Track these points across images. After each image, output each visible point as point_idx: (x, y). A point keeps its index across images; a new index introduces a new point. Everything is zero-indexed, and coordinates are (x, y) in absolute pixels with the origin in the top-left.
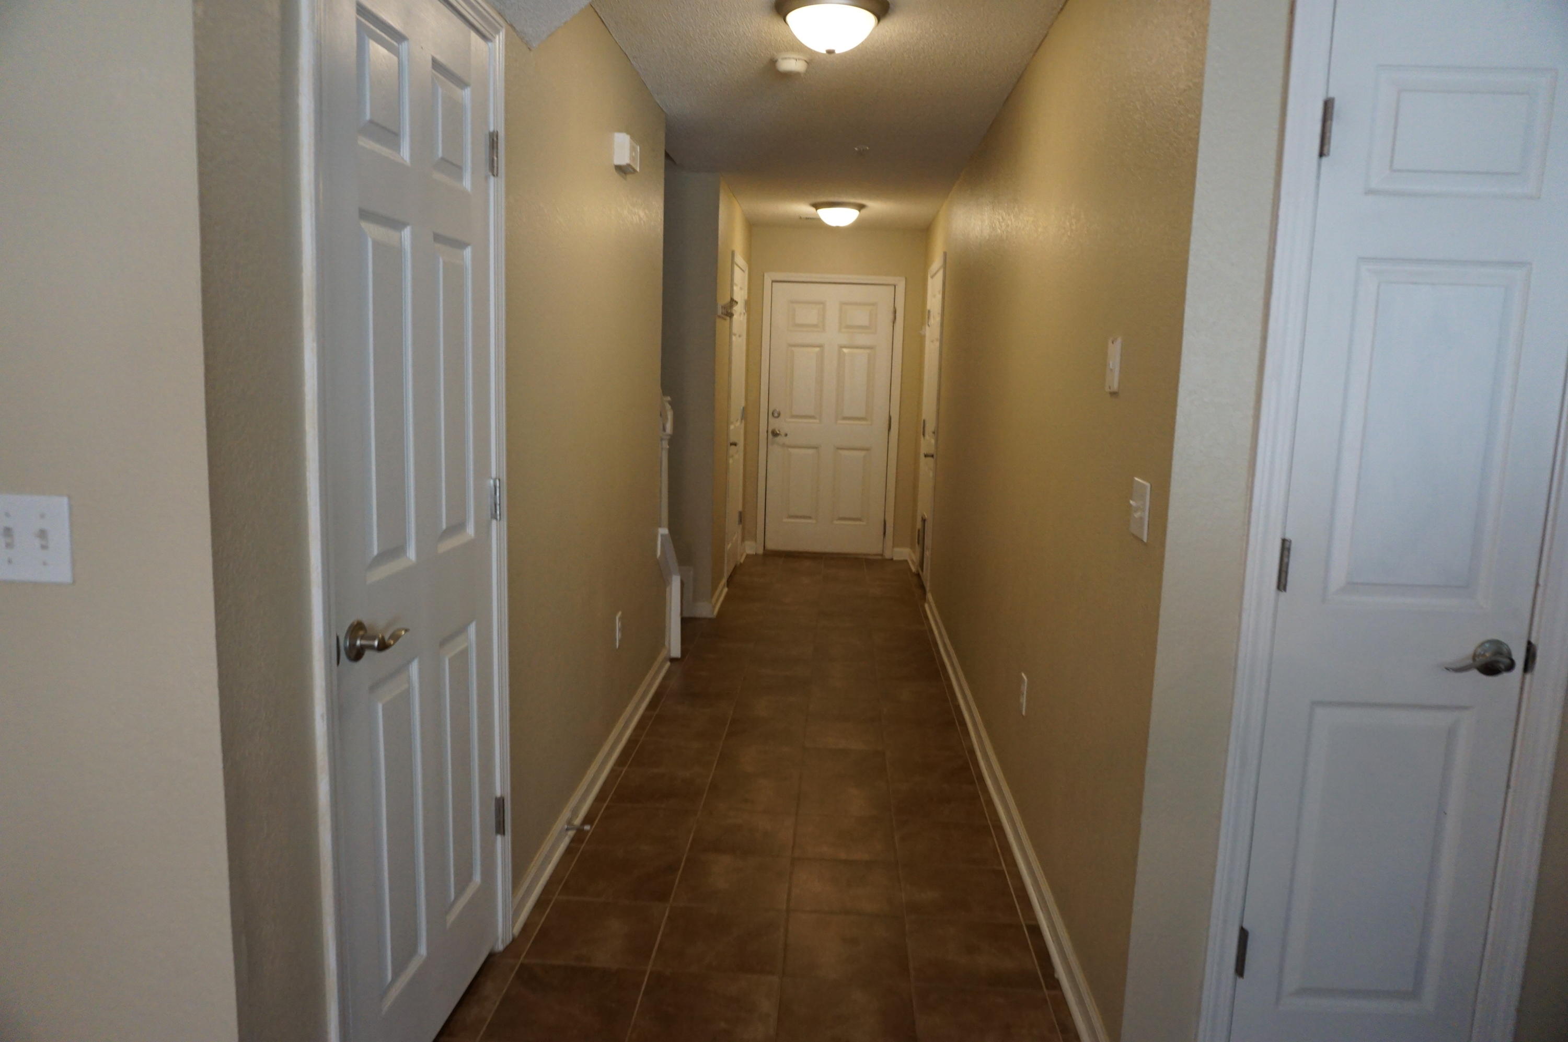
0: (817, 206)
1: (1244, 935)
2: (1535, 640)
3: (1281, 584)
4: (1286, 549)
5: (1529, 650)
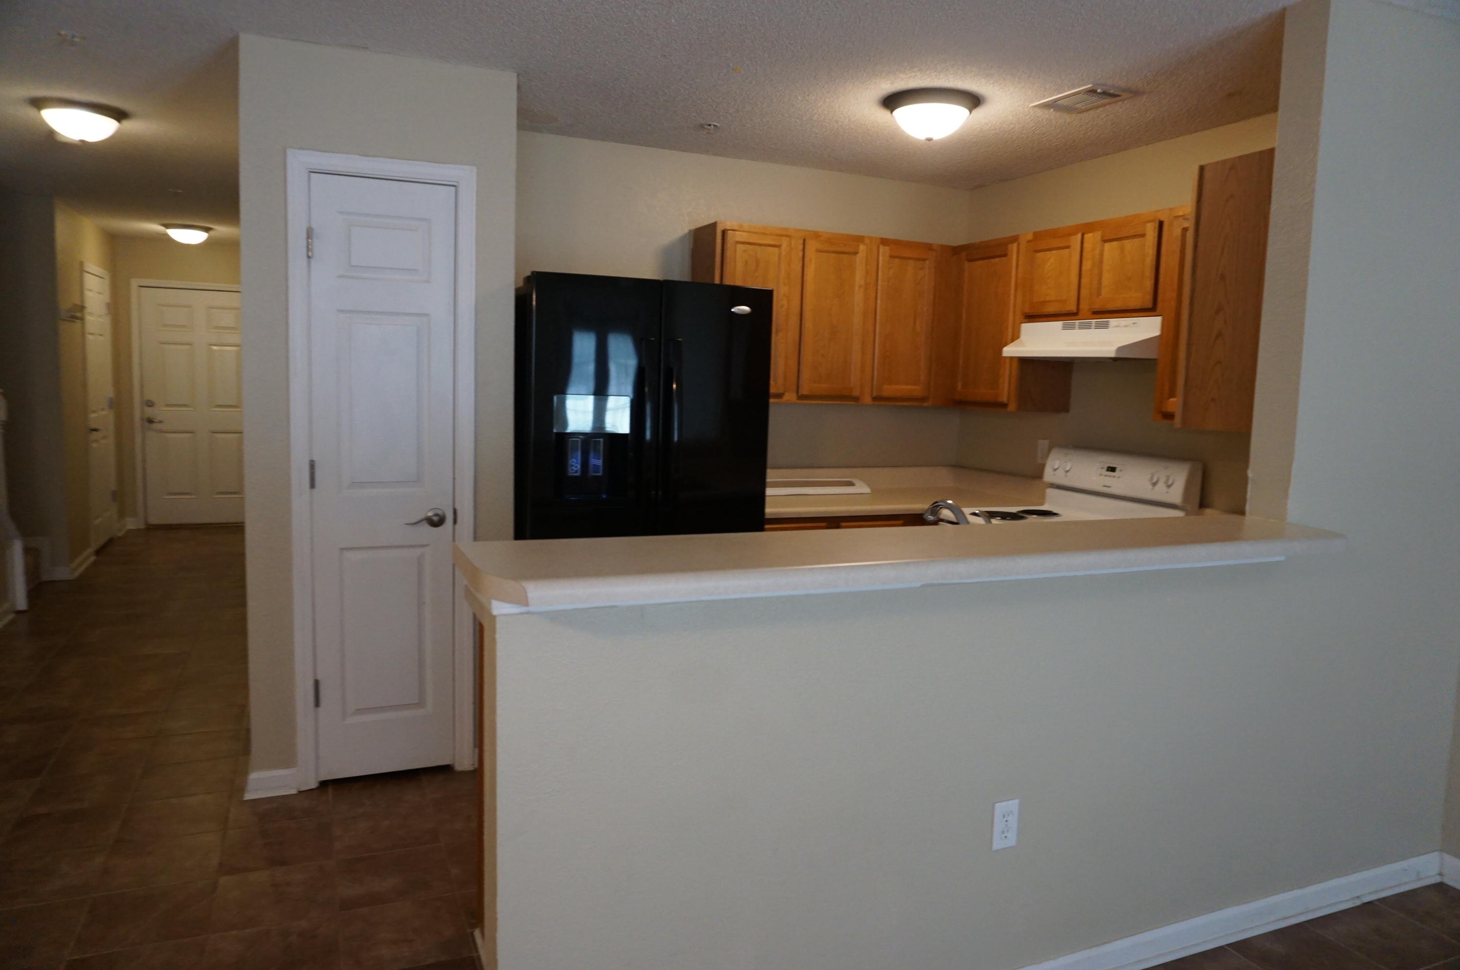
0: (167, 226)
1: (317, 683)
2: (457, 507)
3: (312, 485)
4: (312, 465)
5: (455, 512)
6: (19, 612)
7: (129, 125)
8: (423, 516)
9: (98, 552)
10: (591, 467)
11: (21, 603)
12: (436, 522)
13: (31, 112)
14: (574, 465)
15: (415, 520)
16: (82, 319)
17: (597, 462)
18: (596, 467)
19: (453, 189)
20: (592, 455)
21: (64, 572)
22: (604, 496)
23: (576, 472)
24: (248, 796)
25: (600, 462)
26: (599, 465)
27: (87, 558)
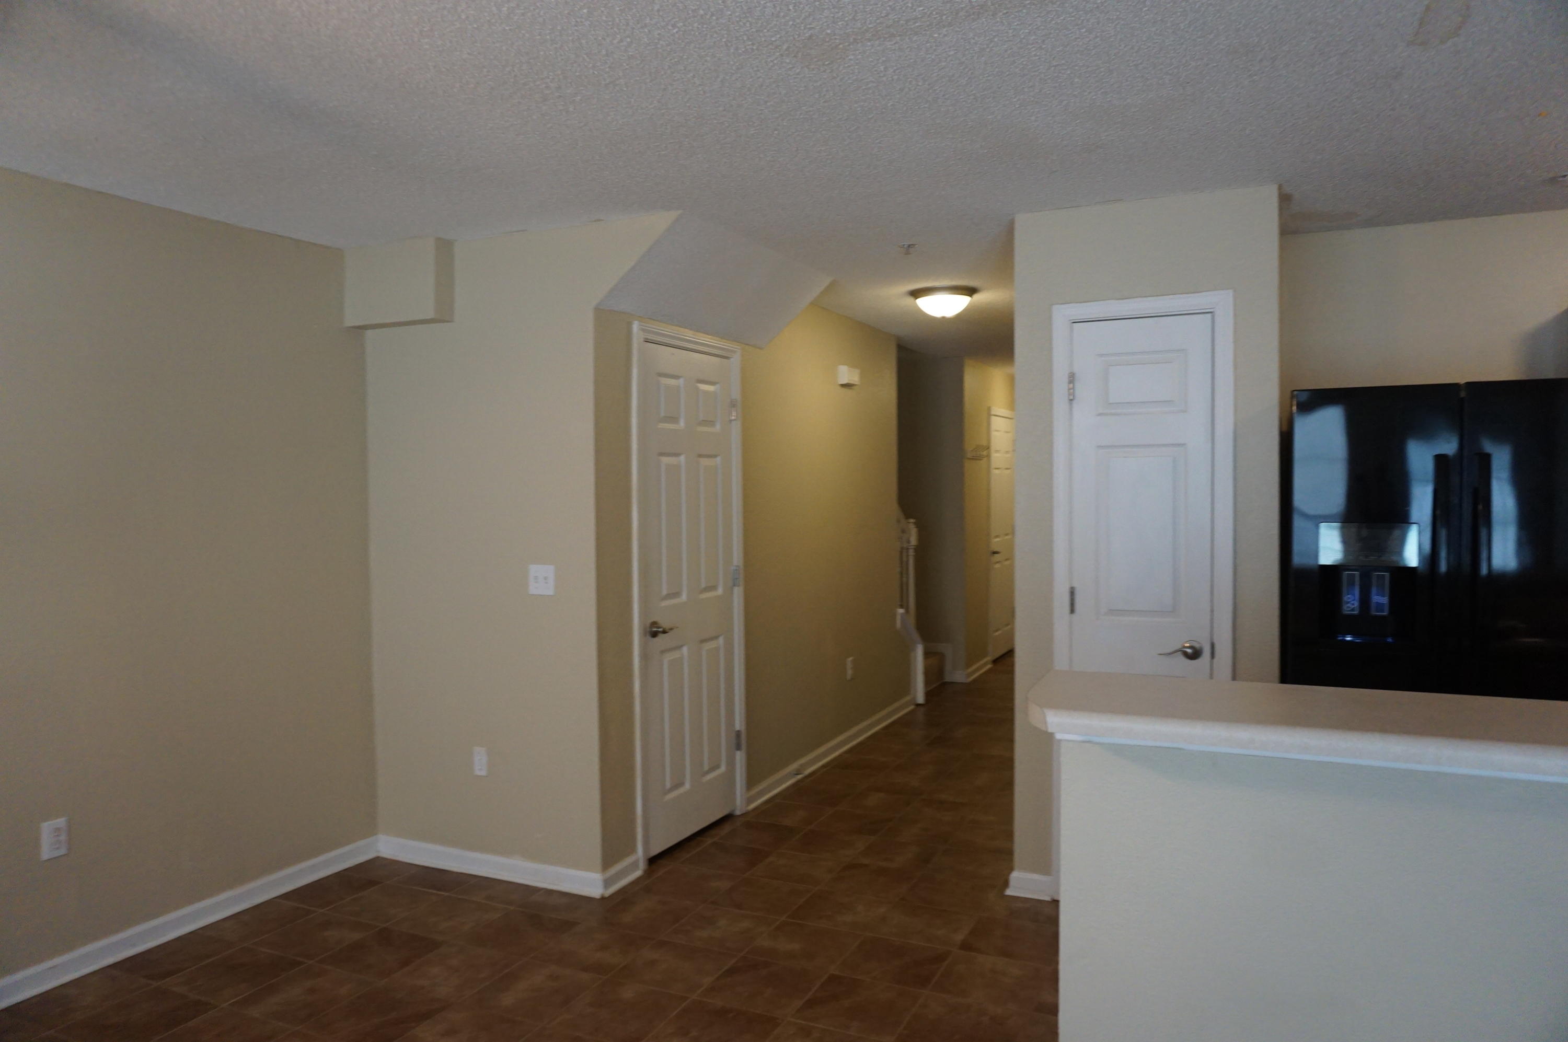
2: (1216, 642)
3: (1072, 611)
4: (1072, 593)
5: (1213, 646)
6: (918, 705)
7: (977, 297)
8: (1179, 646)
9: (995, 662)
10: (1373, 606)
11: (921, 699)
12: (1194, 654)
13: (911, 299)
14: (1351, 603)
15: (1169, 651)
16: (988, 456)
17: (1380, 599)
18: (1380, 606)
19: (1209, 315)
20: (1374, 590)
21: (959, 676)
22: (1390, 640)
23: (1353, 610)
24: (1009, 892)
25: (1384, 600)
26: (1383, 604)
27: (984, 665)
